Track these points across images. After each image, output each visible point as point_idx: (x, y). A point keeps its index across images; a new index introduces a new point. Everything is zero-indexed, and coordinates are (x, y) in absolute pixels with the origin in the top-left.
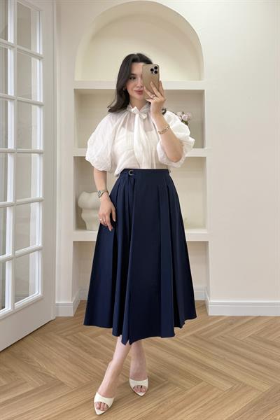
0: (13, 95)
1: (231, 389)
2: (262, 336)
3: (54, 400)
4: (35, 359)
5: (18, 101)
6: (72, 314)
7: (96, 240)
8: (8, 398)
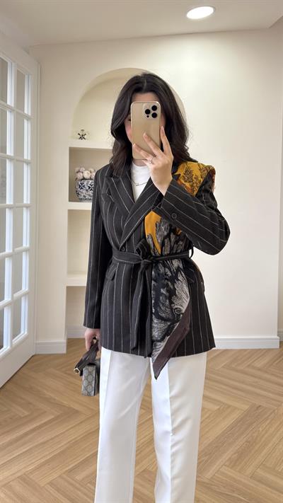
0: (12, 155)
1: (219, 409)
2: (233, 366)
3: (76, 425)
4: (45, 392)
5: (17, 160)
6: (64, 351)
7: (86, 285)
8: (35, 426)
